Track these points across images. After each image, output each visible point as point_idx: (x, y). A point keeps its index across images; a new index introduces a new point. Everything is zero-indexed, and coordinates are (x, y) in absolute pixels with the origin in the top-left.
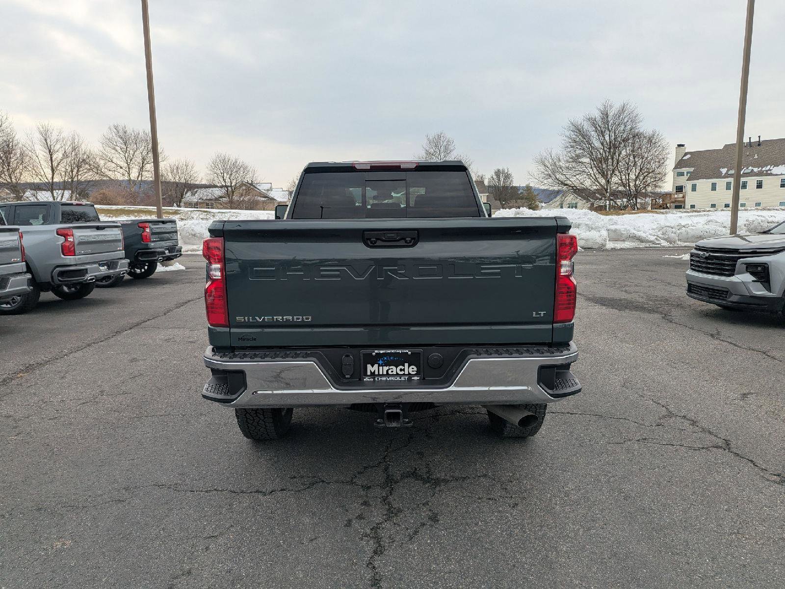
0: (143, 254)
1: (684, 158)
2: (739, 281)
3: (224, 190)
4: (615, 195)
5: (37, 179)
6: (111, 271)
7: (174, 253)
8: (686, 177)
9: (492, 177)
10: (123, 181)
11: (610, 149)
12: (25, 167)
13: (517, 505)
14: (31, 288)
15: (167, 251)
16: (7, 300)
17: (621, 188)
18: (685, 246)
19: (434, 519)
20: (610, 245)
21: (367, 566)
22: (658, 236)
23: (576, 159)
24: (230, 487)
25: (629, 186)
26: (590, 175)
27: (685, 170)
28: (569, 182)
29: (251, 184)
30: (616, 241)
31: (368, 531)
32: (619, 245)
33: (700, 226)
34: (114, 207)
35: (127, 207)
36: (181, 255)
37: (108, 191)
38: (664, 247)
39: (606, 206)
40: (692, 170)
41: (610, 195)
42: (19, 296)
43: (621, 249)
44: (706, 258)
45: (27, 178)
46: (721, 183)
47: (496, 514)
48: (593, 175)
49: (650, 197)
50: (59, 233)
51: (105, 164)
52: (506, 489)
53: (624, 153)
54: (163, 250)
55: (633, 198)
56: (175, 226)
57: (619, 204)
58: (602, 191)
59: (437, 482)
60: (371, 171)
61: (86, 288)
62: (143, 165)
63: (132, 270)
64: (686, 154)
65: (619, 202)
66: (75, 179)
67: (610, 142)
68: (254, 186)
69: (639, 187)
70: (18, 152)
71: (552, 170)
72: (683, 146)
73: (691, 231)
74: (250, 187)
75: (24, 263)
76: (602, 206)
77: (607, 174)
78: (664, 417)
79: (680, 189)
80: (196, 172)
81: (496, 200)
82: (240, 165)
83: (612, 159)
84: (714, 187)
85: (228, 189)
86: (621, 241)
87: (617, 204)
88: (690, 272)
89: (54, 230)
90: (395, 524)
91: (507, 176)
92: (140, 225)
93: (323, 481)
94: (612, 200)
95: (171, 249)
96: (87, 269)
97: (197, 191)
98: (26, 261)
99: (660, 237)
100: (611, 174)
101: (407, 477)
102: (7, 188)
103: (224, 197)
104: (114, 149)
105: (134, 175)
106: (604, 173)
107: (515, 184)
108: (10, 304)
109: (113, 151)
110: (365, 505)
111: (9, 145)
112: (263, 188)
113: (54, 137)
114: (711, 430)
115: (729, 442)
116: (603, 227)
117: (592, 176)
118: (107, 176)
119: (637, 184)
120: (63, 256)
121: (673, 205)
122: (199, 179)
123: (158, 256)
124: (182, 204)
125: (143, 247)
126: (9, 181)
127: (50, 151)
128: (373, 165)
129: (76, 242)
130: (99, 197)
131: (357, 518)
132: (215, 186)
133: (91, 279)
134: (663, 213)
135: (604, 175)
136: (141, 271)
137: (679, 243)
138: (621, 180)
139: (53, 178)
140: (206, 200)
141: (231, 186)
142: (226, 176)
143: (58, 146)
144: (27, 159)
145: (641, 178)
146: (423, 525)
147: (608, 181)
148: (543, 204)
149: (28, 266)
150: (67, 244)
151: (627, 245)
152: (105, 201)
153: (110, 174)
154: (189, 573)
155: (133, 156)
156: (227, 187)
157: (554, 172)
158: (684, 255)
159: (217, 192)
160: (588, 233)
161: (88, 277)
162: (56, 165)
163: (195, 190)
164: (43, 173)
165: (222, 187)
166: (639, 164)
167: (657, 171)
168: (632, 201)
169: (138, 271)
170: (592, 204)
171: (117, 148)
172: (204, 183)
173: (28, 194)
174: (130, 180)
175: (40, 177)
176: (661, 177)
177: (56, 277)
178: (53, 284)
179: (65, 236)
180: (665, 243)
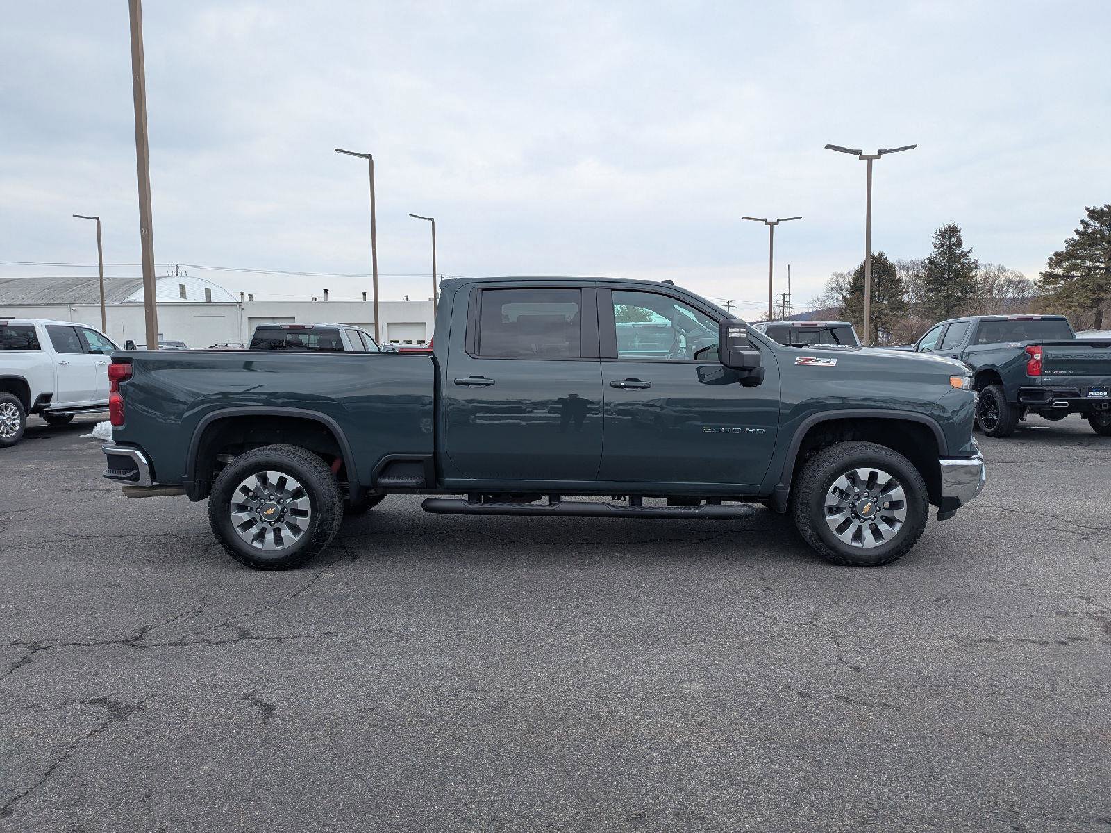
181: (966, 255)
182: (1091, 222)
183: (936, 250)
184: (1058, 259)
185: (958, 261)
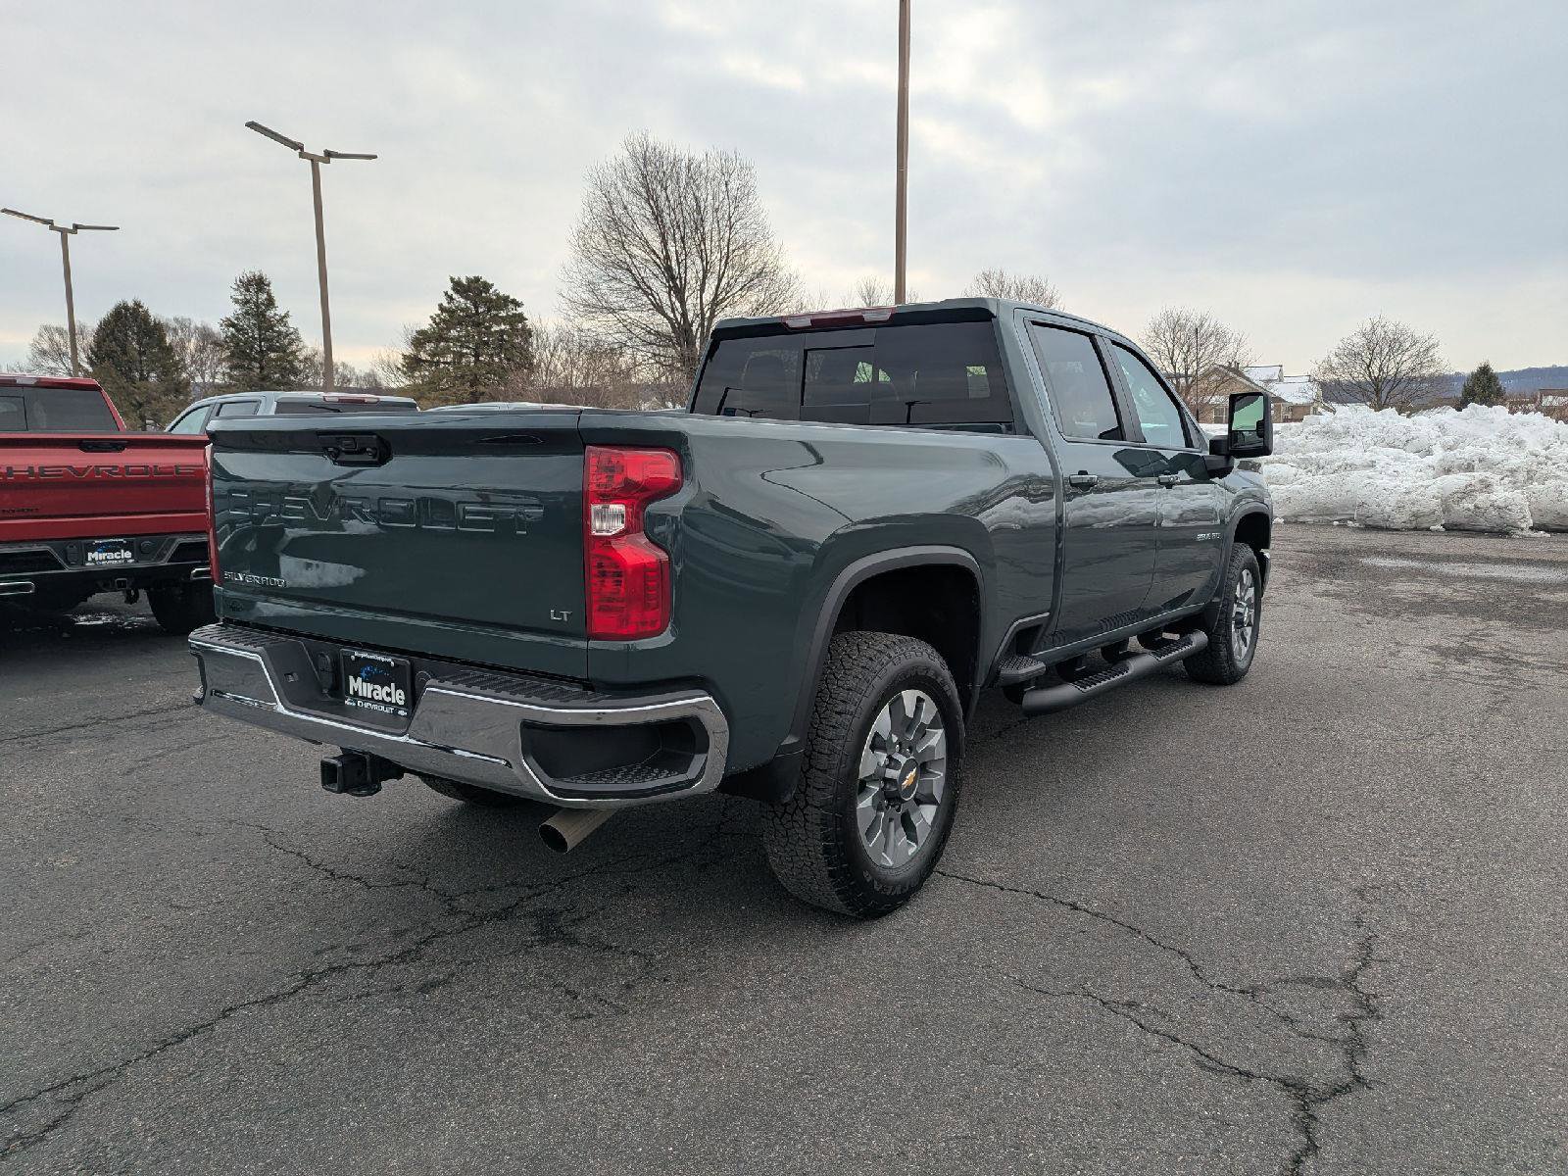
19: (429, 987)
29: (1233, 369)
68: (1237, 372)
82: (1210, 330)
112: (1257, 375)
146: (396, 989)
181: (282, 320)
182: (455, 296)
183: (237, 307)
184: (420, 339)
185: (271, 327)
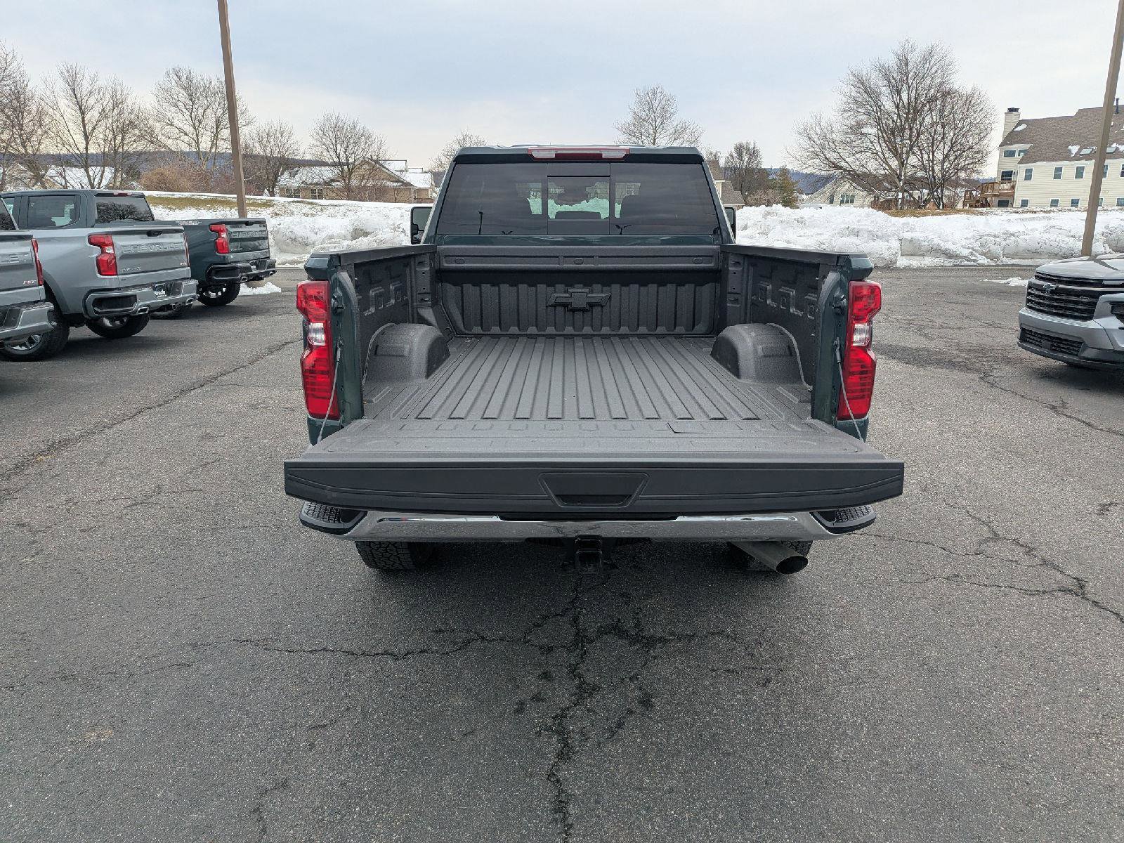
0: (219, 271)
1: (1016, 129)
2: (1100, 327)
3: (337, 171)
4: (912, 183)
5: (64, 149)
6: (171, 298)
7: (264, 269)
8: (1018, 158)
9: (731, 156)
10: (188, 153)
11: (908, 114)
12: (46, 132)
13: (768, 681)
14: (55, 324)
15: (255, 267)
16: (21, 341)
17: (920, 174)
18: (1013, 265)
19: (646, 702)
20: (902, 262)
21: (548, 779)
22: (973, 249)
23: (857, 129)
24: (346, 646)
25: (933, 170)
26: (877, 154)
27: (1016, 147)
28: (843, 164)
29: (377, 162)
30: (912, 255)
31: (550, 722)
32: (915, 262)
33: (1037, 235)
34: (177, 195)
35: (196, 195)
36: (274, 272)
37: (169, 170)
38: (982, 265)
39: (896, 200)
40: (1027, 146)
41: (904, 183)
42: (39, 335)
43: (919, 269)
44: (1053, 292)
45: (49, 147)
46: (1069, 168)
47: (739, 696)
48: (880, 154)
49: (963, 186)
50: (92, 241)
51: (162, 128)
52: (753, 655)
53: (928, 120)
54: (248, 264)
55: (938, 188)
56: (264, 229)
57: (916, 197)
58: (892, 179)
59: (650, 643)
60: (556, 162)
61: (137, 322)
62: (217, 131)
63: (204, 294)
64: (1020, 123)
65: (916, 194)
66: (120, 150)
67: (909, 103)
68: (381, 165)
69: (948, 172)
70: (34, 108)
71: (821, 145)
72: (1016, 110)
73: (1023, 242)
74: (375, 166)
75: (42, 287)
76: (891, 200)
77: (902, 153)
78: (986, 540)
79: (1007, 176)
80: (297, 142)
81: (735, 189)
82: (361, 132)
83: (911, 129)
84: (1058, 174)
85: (343, 169)
86: (920, 255)
87: (914, 198)
88: (1025, 311)
89: (85, 237)
90: (589, 710)
91: (754, 154)
92: (213, 227)
93: (483, 638)
94: (906, 191)
95: (260, 263)
96: (135, 296)
97: (297, 171)
98: (45, 284)
99: (977, 251)
100: (908, 153)
101: (606, 633)
102: (21, 163)
103: (338, 181)
104: (176, 106)
105: (205, 144)
106: (896, 150)
107: (765, 165)
108: (26, 346)
109: (173, 109)
110: (546, 678)
111: (19, 98)
112: (394, 167)
113: (86, 86)
114: (1056, 563)
115: (1083, 583)
116: (893, 235)
117: (878, 155)
118: (165, 146)
119: (945, 167)
120: (99, 276)
121: (996, 200)
122: (302, 151)
123: (240, 275)
124: (277, 190)
125: (219, 261)
126: (23, 151)
127: (80, 109)
128: (559, 152)
129: (118, 254)
130: (155, 178)
131: (532, 699)
132: (324, 164)
133: (142, 310)
134: (982, 214)
135: (897, 154)
136: (217, 294)
137: (1004, 259)
138: (922, 162)
139: (86, 148)
140: (311, 184)
141: (348, 164)
142: (341, 150)
143: (92, 101)
144: (47, 120)
145: (952, 158)
146: (630, 712)
147: (903, 163)
148: (804, 197)
149: (48, 290)
150: (106, 258)
151: (927, 261)
152: (162, 184)
153: (169, 142)
154: (285, 785)
155: (203, 116)
156: (341, 164)
157: (823, 148)
158: (1011, 279)
159: (328, 173)
160: (872, 244)
161: (139, 306)
162: (90, 129)
163: (296, 169)
164: (71, 141)
165: (334, 165)
166: (949, 138)
167: (976, 148)
168: (935, 193)
169: (213, 295)
170: (876, 198)
171: (180, 104)
172: (308, 157)
173: (52, 171)
174: (198, 153)
175: (68, 147)
176: (980, 157)
177: (90, 307)
178: (88, 317)
179: (102, 245)
180: (983, 260)
